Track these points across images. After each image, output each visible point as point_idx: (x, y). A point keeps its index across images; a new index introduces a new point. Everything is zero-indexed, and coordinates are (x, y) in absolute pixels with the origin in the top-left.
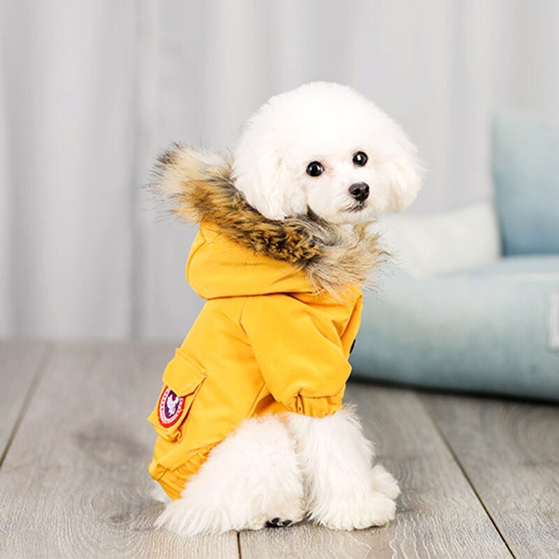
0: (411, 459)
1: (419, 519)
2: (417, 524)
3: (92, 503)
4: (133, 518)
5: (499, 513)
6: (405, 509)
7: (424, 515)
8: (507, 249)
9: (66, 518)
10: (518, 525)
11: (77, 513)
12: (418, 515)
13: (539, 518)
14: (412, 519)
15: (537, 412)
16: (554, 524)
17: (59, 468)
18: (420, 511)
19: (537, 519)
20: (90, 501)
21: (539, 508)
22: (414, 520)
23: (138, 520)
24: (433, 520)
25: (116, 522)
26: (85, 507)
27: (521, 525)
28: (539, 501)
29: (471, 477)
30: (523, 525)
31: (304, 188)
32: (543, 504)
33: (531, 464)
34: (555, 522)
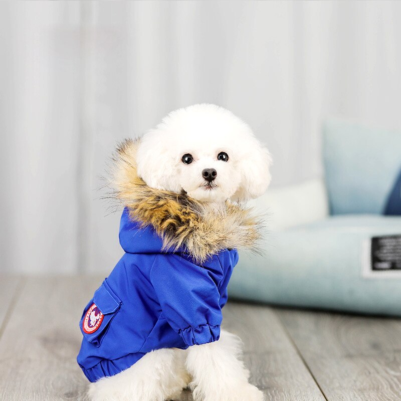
0: (268, 353)
1: (274, 394)
2: (273, 397)
3: (52, 384)
4: (80, 394)
5: (328, 390)
6: (265, 387)
7: (277, 391)
8: (333, 211)
9: (35, 394)
10: (341, 398)
11: (42, 391)
12: (273, 391)
13: (355, 393)
14: (269, 394)
15: (354, 321)
16: (365, 397)
17: (30, 360)
18: (275, 389)
19: (354, 394)
20: (51, 382)
21: (356, 387)
22: (271, 394)
23: (83, 395)
24: (283, 394)
25: (69, 397)
26: (47, 387)
27: (343, 398)
28: (355, 381)
29: (310, 365)
30: (344, 397)
31: (179, 171)
32: (358, 384)
33: (349, 356)
34: (366, 396)
